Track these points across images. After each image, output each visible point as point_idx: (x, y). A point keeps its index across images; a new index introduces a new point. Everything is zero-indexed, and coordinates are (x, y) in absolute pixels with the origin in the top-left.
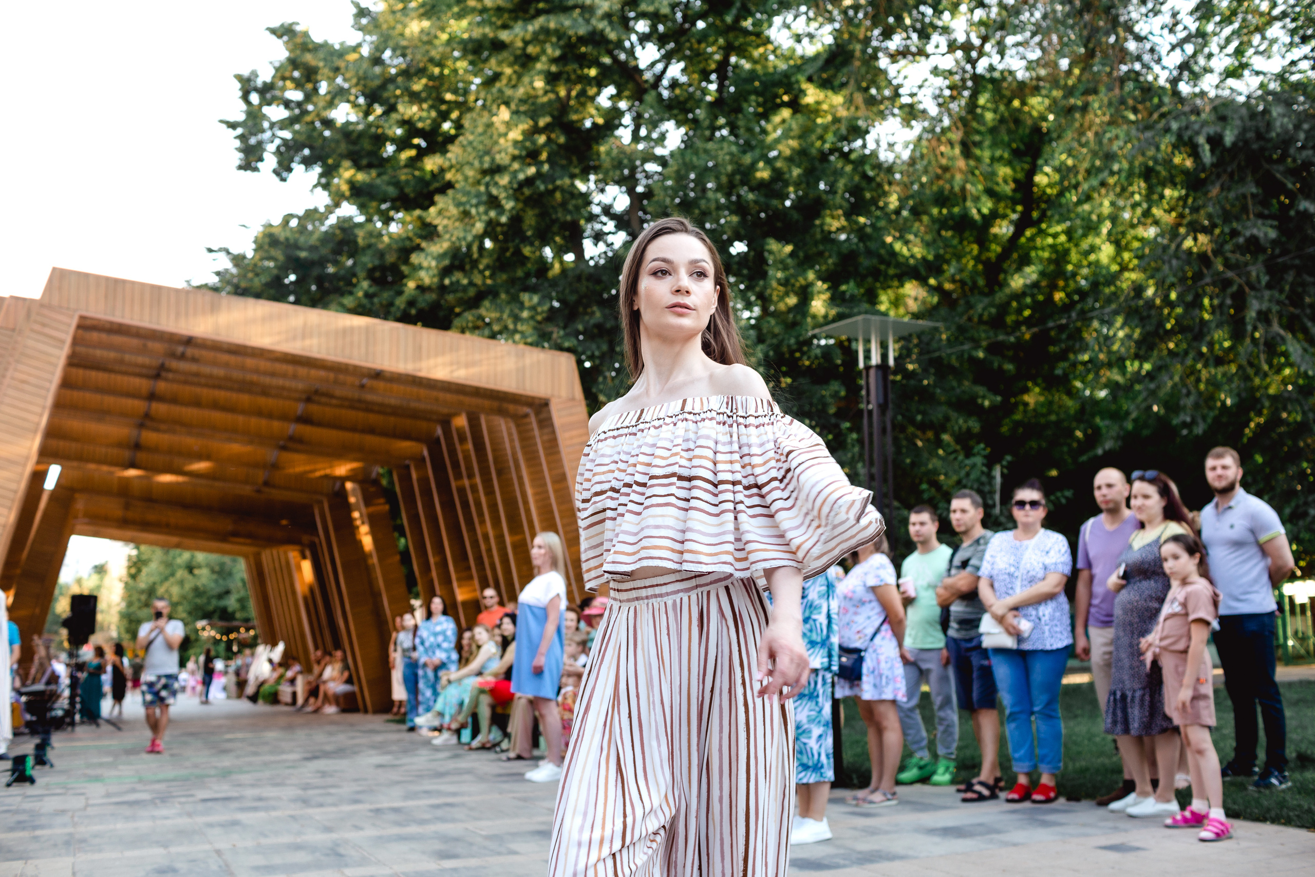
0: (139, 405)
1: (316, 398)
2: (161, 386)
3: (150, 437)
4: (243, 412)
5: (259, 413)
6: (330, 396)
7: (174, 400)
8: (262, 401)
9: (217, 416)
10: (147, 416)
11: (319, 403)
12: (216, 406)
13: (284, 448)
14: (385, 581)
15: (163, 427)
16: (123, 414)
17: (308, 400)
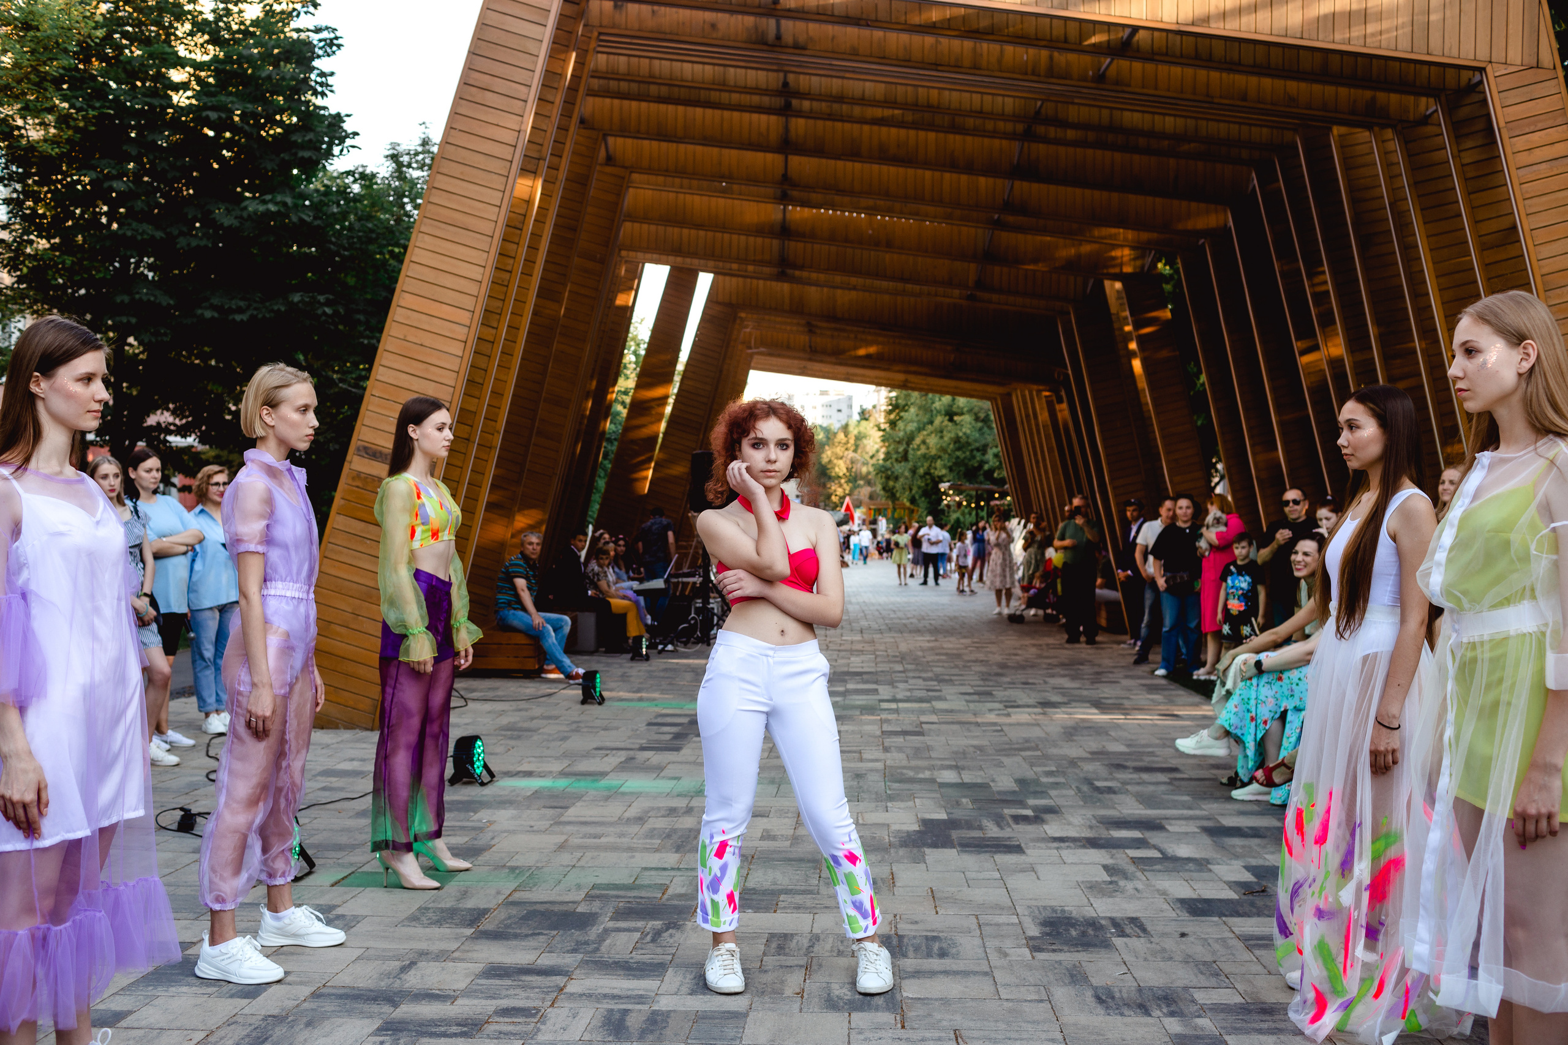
0: (771, 160)
1: (1041, 129)
2: (799, 125)
3: (798, 214)
4: (926, 164)
5: (953, 164)
6: (1063, 124)
7: (818, 150)
8: (955, 141)
9: (890, 173)
10: (786, 178)
11: (1045, 140)
12: (884, 155)
13: (999, 225)
14: (1163, 437)
15: (814, 197)
16: (752, 180)
17: (1028, 136)
